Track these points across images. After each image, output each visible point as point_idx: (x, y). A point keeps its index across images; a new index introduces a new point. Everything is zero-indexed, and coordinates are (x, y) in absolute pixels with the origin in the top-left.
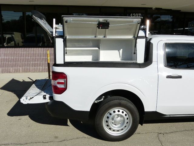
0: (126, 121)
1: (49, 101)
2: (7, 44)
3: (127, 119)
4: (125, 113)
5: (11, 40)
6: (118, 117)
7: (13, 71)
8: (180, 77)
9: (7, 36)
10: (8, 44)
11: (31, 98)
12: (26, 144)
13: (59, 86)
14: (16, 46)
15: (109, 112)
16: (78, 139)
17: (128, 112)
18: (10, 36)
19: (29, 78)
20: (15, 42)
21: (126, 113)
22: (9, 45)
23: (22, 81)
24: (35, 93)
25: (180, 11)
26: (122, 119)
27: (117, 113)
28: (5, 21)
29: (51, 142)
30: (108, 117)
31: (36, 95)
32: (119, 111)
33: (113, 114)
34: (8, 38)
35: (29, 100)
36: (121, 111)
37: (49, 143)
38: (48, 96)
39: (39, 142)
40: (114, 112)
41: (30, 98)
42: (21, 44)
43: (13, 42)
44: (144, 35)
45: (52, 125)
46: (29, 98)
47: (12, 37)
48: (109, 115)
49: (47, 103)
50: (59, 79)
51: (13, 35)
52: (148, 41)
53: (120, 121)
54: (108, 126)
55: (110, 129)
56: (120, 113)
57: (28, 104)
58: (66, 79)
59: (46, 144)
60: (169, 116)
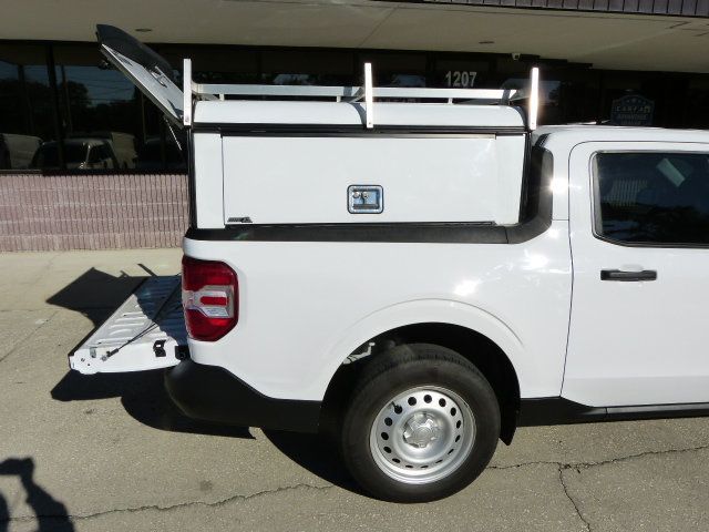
0: (454, 432)
1: (176, 362)
2: (90, 163)
3: (458, 424)
4: (450, 404)
5: (101, 153)
6: (423, 421)
7: (97, 243)
8: (650, 276)
9: (91, 144)
10: (92, 166)
11: (109, 354)
12: (96, 515)
13: (209, 311)
14: (120, 169)
15: (393, 403)
16: (281, 493)
17: (461, 401)
18: (99, 143)
19: (140, 265)
20: (114, 159)
21: (455, 406)
22: (96, 167)
23: (118, 275)
24: (130, 330)
25: (591, 65)
26: (440, 424)
27: (421, 404)
28: (95, 103)
29: (186, 509)
30: (389, 422)
31: (130, 342)
32: (428, 399)
33: (408, 409)
34: (94, 148)
35: (104, 359)
36: (436, 397)
37: (178, 512)
38: (171, 345)
39: (143, 508)
40: (412, 401)
41: (105, 354)
42: (131, 165)
43: (109, 160)
44: (521, 123)
45: (197, 436)
46: (101, 352)
47: (107, 145)
48: (391, 413)
49: (171, 369)
50: (207, 287)
51: (110, 142)
52: (533, 144)
53: (432, 432)
54: (388, 450)
55: (397, 461)
56: (434, 405)
57: (99, 374)
58: (232, 288)
59: (167, 514)
60: (603, 411)
